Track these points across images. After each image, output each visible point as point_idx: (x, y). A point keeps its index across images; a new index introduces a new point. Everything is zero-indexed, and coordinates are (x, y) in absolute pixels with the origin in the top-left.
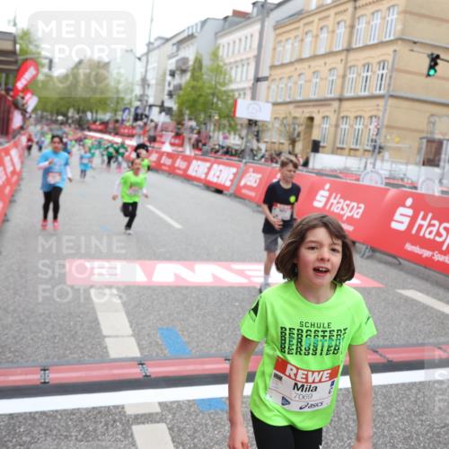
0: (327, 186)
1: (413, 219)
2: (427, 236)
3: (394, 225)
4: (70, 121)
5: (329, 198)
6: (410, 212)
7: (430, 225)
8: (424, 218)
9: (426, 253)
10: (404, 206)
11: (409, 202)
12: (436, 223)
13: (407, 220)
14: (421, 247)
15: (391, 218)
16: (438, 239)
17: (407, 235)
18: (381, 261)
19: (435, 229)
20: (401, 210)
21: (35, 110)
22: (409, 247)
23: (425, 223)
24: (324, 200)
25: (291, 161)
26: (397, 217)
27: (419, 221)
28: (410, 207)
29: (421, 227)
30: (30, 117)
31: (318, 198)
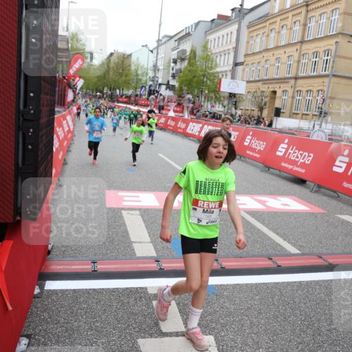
0: (251, 133)
1: (287, 150)
2: (292, 158)
3: (278, 153)
4: (105, 96)
5: (251, 140)
6: (286, 146)
7: (294, 152)
8: (292, 150)
9: (290, 167)
10: (284, 143)
11: (286, 141)
12: (297, 151)
13: (284, 150)
14: (289, 164)
15: (276, 150)
16: (297, 160)
17: (283, 158)
18: (272, 174)
19: (296, 155)
20: (282, 145)
21: (81, 88)
22: (283, 164)
23: (292, 152)
24: (249, 141)
25: (229, 119)
26: (280, 149)
27: (290, 151)
28: (287, 144)
29: (290, 153)
30: (78, 93)
31: (247, 140)
